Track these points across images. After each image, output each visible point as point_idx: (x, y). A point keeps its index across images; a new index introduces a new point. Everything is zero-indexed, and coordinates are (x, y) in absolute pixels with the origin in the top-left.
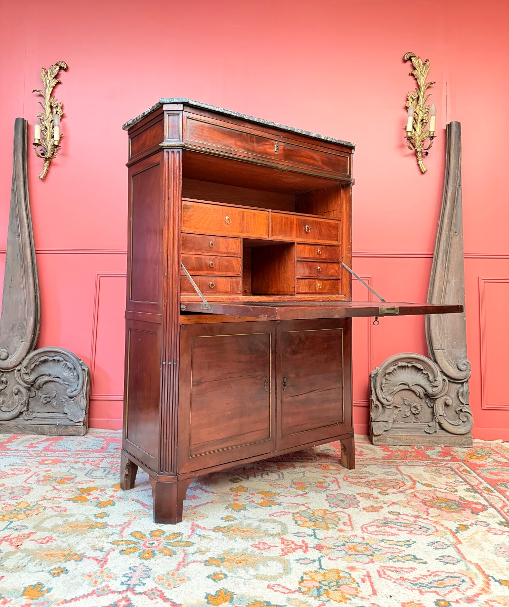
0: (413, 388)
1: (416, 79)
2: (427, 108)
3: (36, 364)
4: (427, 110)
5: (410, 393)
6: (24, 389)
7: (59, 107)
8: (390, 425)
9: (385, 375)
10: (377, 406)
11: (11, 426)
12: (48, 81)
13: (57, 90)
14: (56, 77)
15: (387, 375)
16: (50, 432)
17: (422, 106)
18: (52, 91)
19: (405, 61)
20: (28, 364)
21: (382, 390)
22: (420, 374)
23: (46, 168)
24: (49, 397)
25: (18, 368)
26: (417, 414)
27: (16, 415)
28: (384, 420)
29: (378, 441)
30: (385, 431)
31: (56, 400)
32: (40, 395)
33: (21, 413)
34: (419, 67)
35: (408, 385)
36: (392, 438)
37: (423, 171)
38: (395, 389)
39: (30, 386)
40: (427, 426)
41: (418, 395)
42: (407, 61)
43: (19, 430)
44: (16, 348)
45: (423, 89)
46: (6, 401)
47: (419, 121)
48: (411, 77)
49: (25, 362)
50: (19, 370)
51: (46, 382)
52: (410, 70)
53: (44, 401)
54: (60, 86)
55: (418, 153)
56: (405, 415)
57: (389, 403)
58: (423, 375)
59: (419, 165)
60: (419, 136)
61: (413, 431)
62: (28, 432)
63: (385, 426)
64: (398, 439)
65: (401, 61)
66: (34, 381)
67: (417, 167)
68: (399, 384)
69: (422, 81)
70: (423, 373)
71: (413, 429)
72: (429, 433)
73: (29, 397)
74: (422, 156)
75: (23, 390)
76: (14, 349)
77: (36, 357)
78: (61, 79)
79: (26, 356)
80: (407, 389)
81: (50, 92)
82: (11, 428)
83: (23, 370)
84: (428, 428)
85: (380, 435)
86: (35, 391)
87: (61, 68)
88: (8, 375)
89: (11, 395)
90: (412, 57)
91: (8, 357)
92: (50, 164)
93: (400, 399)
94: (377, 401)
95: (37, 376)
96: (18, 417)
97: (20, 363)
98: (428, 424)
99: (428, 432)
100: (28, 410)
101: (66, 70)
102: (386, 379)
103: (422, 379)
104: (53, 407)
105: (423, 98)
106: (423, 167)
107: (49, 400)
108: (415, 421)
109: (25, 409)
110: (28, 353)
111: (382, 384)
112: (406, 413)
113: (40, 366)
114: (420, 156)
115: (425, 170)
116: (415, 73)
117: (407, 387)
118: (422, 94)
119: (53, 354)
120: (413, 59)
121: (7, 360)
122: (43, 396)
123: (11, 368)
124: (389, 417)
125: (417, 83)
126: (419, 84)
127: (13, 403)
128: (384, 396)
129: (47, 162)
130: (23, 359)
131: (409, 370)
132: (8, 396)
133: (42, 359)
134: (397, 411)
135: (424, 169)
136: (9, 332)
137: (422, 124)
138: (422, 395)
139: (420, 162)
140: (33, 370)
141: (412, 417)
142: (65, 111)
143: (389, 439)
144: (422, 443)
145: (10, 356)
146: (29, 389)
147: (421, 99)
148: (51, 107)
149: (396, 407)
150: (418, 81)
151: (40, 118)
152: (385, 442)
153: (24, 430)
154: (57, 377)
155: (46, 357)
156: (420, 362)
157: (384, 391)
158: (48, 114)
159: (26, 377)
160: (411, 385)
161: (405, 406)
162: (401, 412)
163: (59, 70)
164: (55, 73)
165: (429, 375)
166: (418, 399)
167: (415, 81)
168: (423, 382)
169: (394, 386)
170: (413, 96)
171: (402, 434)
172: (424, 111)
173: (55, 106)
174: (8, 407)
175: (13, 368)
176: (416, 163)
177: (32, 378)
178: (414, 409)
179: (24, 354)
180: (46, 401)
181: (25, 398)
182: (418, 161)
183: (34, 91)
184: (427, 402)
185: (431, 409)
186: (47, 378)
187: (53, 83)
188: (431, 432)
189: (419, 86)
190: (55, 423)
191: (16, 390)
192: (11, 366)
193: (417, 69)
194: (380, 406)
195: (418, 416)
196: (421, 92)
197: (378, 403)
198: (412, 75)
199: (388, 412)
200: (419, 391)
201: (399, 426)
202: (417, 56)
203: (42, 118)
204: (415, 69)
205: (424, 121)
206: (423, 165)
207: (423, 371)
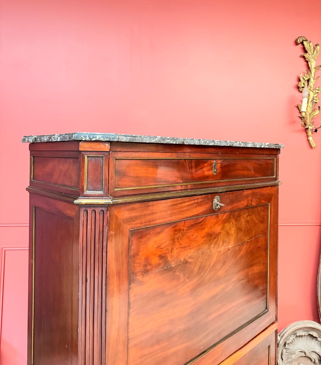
0: (309, 356)
1: (307, 62)
2: (317, 89)
4: (317, 91)
5: (306, 358)
15: (286, 345)
17: (312, 86)
19: (296, 44)
22: (314, 340)
34: (310, 51)
35: (305, 353)
37: (313, 147)
38: (294, 357)
41: (314, 361)
42: (299, 44)
45: (313, 71)
48: (302, 59)
52: (302, 53)
55: (309, 130)
58: (317, 342)
59: (309, 140)
60: (310, 114)
65: (293, 43)
67: (307, 142)
68: (297, 352)
69: (312, 63)
74: (312, 133)
80: (304, 356)
90: (305, 40)
102: (286, 349)
103: (316, 346)
105: (314, 79)
114: (310, 132)
115: (315, 145)
116: (306, 55)
118: (313, 76)
120: (305, 43)
125: (308, 65)
126: (310, 66)
131: (305, 338)
135: (313, 145)
137: (313, 104)
138: (317, 361)
139: (310, 138)
147: (312, 80)
150: (309, 63)
156: (315, 330)
157: (284, 360)
160: (307, 353)
166: (313, 364)
169: (293, 354)
170: (305, 77)
172: (314, 92)
176: (305, 139)
182: (308, 136)
189: (309, 68)
193: (308, 52)
196: (311, 73)
198: (304, 57)
200: (315, 357)
202: (309, 40)
204: (306, 52)
205: (315, 101)
206: (313, 142)
207: (318, 339)
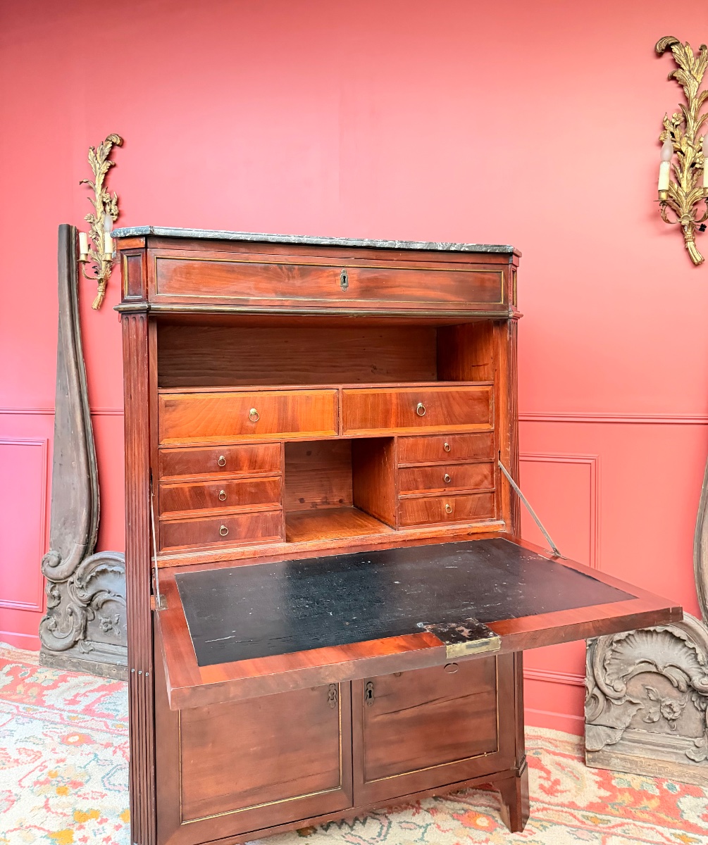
0: (664, 672)
1: (682, 86)
2: (701, 140)
3: (92, 574)
4: (701, 145)
5: (661, 678)
6: (79, 609)
7: (114, 202)
8: (619, 734)
9: (611, 644)
10: (594, 697)
11: (65, 658)
12: (98, 166)
13: (111, 177)
14: (108, 158)
15: (615, 645)
16: (109, 674)
17: (693, 137)
18: (105, 180)
19: (659, 55)
20: (83, 575)
21: (606, 669)
22: (680, 646)
23: (100, 294)
24: (111, 623)
25: (71, 579)
26: (674, 720)
27: (70, 645)
28: (609, 725)
29: (594, 760)
30: (608, 745)
31: (119, 627)
32: (100, 618)
33: (76, 642)
34: (687, 62)
35: (656, 666)
36: (622, 759)
37: (696, 261)
38: (631, 669)
39: (86, 606)
40: (692, 743)
41: (676, 685)
42: (663, 53)
43: (73, 666)
44: (69, 551)
45: (695, 103)
46: (60, 623)
47: (687, 165)
48: (672, 83)
49: (79, 572)
50: (72, 583)
51: (106, 602)
52: (670, 69)
53: (104, 628)
54: (114, 170)
55: (686, 228)
56: (650, 719)
57: (618, 695)
58: (685, 649)
59: (687, 249)
60: (687, 195)
61: (663, 752)
62: (84, 670)
63: (609, 736)
64: (632, 762)
65: (651, 54)
66: (91, 599)
67: (684, 254)
68: (638, 661)
69: (692, 90)
70: (685, 646)
71: (663, 746)
72: (693, 760)
73: (87, 621)
74: (694, 233)
75: (77, 610)
76: (67, 551)
77: (93, 566)
78: (115, 160)
79: (80, 563)
80: (654, 673)
81: (102, 181)
82: (64, 662)
83: (77, 584)
84: (694, 748)
85: (598, 751)
86: (93, 613)
87: (114, 144)
88: (62, 587)
89: (66, 616)
90: (673, 44)
91: (59, 563)
92: (106, 286)
93: (640, 688)
94: (596, 689)
95: (94, 592)
96: (72, 646)
97: (73, 573)
98: (695, 740)
99: (692, 758)
100: (85, 637)
101: (121, 146)
102: (613, 651)
103: (683, 657)
104: (115, 636)
105: (695, 120)
106: (696, 254)
107: (110, 626)
108: (669, 731)
109: (81, 637)
110: (83, 558)
111: (604, 660)
112: (652, 716)
113: (98, 578)
114: (689, 233)
115: (699, 259)
116: (679, 74)
117: (655, 670)
118: (693, 114)
119: (113, 563)
120: (675, 48)
121: (58, 567)
122: (103, 620)
123: (62, 580)
124: (617, 719)
125: (684, 93)
126: (688, 94)
127: (68, 626)
128: (608, 682)
129: (102, 284)
130: (76, 568)
131: (660, 638)
132: (62, 615)
133: (99, 569)
134: (633, 710)
136: (61, 528)
137: (695, 172)
138: (683, 687)
139: (690, 245)
140: (89, 582)
141: (663, 722)
142: (122, 207)
143: (614, 761)
144: (679, 776)
145: (62, 561)
146: (85, 609)
147: (691, 123)
148: (104, 204)
149: (631, 702)
150: (685, 90)
151: (89, 221)
152: (608, 765)
153: (79, 667)
154: (118, 596)
155: (104, 567)
157: (609, 671)
158: (99, 215)
159: (80, 593)
160: (660, 667)
161: (651, 702)
162: (644, 712)
163: (112, 148)
164: (107, 152)
165: (698, 651)
166: (675, 693)
167: (680, 90)
168: (686, 662)
169: (630, 665)
170: (675, 120)
171: (639, 754)
172: (697, 147)
173: (108, 201)
174: (62, 631)
175: (65, 578)
176: (682, 247)
177: (88, 594)
178: (668, 710)
179: (77, 561)
180: (106, 628)
181: (80, 621)
182: (685, 241)
183: (81, 183)
184: (693, 699)
185: (702, 714)
186: (106, 596)
187: (104, 168)
188: (697, 760)
189: (687, 99)
190: (115, 662)
191: (70, 610)
192: (62, 577)
193: (683, 66)
194: (601, 698)
195: (675, 723)
196: (691, 109)
197: (596, 692)
198: (673, 78)
199: (615, 711)
200: (678, 679)
201: (637, 737)
202: (683, 42)
203: (91, 221)
204: (679, 66)
205: (697, 166)
206: (695, 251)
207: (686, 643)
